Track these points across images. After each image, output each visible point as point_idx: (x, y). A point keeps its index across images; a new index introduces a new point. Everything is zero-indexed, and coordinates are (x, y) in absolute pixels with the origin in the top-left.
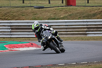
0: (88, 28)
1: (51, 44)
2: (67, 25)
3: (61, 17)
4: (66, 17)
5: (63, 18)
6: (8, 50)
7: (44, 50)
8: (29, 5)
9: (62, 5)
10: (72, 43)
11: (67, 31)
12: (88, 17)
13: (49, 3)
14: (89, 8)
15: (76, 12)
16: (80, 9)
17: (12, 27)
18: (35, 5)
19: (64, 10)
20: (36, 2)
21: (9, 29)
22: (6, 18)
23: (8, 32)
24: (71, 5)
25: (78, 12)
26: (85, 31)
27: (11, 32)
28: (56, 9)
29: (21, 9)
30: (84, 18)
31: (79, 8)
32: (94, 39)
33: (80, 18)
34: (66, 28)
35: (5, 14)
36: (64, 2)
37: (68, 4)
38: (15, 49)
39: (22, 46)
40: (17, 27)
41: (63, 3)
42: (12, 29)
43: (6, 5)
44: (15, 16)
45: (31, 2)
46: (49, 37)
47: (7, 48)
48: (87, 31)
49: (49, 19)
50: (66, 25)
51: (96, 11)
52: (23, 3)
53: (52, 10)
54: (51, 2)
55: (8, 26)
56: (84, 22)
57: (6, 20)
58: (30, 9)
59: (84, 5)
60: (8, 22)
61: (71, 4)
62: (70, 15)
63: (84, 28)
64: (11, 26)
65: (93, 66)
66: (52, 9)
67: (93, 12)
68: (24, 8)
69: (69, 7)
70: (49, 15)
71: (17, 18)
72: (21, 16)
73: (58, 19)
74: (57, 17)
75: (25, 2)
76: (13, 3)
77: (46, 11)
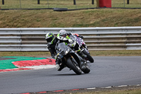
0: (128, 38)
1: (69, 61)
2: (99, 35)
3: (91, 23)
4: (98, 23)
5: (93, 25)
6: (17, 69)
7: (60, 70)
8: (47, 6)
9: (93, 6)
10: (106, 59)
11: (99, 43)
12: (128, 23)
13: (75, 4)
14: (129, 10)
15: (111, 16)
16: (118, 12)
17: (23, 37)
18: (55, 7)
19: (95, 14)
20: (56, 2)
21: (19, 39)
22: (15, 24)
23: (18, 43)
24: (105, 7)
25: (114, 16)
26: (124, 43)
27: (21, 44)
28: (84, 12)
29: (36, 11)
30: (122, 24)
31: (115, 11)
32: (136, 53)
33: (117, 25)
34: (98, 39)
35: (14, 19)
36: (95, 2)
37: (101, 5)
38: (27, 67)
39: (37, 64)
40: (30, 37)
41: (93, 3)
42: (23, 39)
43: (15, 7)
44: (27, 22)
45: (50, 2)
46: (67, 52)
47: (16, 66)
48: (126, 43)
49: (74, 26)
50: (97, 35)
51: (139, 15)
52: (39, 3)
53: (78, 14)
54: (77, 2)
55: (18, 35)
56: (122, 29)
57: (15, 27)
58: (48, 12)
59: (122, 6)
60: (17, 31)
61: (105, 5)
62: (103, 21)
63: (123, 38)
64: (21, 35)
65: (135, 91)
66: (79, 11)
67: (135, 17)
68: (40, 11)
69: (102, 10)
70: (74, 20)
71: (30, 24)
72: (35, 22)
73: (86, 26)
74: (85, 24)
75: (41, 2)
76: (25, 4)
77: (70, 15)
